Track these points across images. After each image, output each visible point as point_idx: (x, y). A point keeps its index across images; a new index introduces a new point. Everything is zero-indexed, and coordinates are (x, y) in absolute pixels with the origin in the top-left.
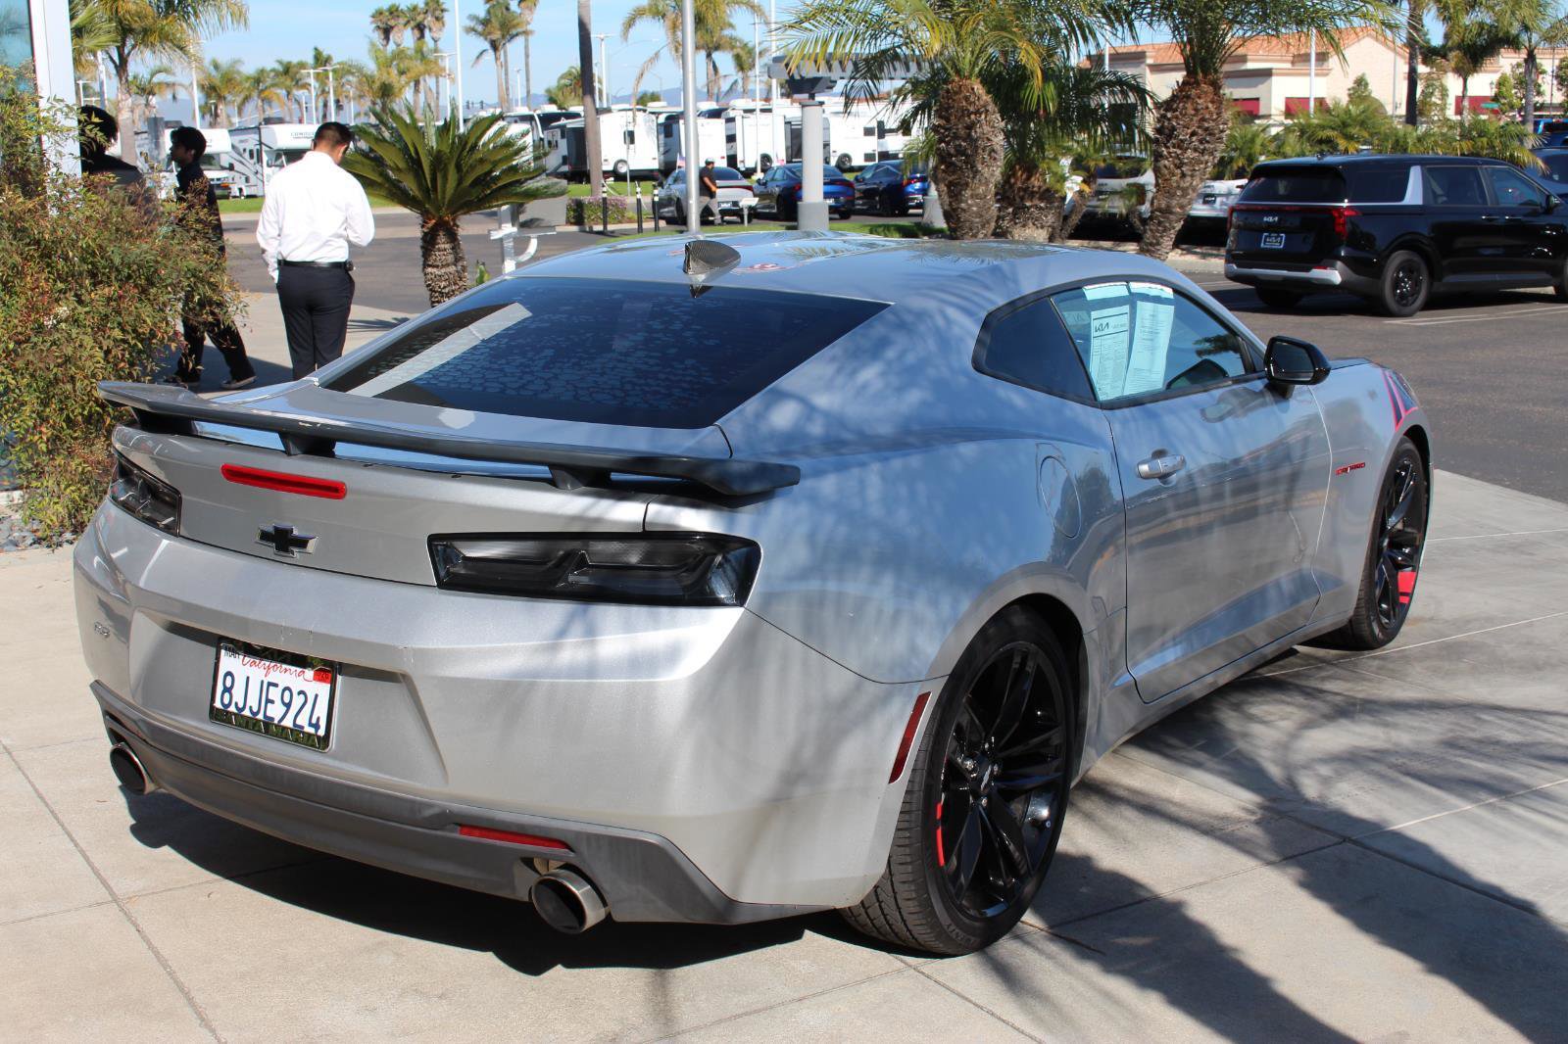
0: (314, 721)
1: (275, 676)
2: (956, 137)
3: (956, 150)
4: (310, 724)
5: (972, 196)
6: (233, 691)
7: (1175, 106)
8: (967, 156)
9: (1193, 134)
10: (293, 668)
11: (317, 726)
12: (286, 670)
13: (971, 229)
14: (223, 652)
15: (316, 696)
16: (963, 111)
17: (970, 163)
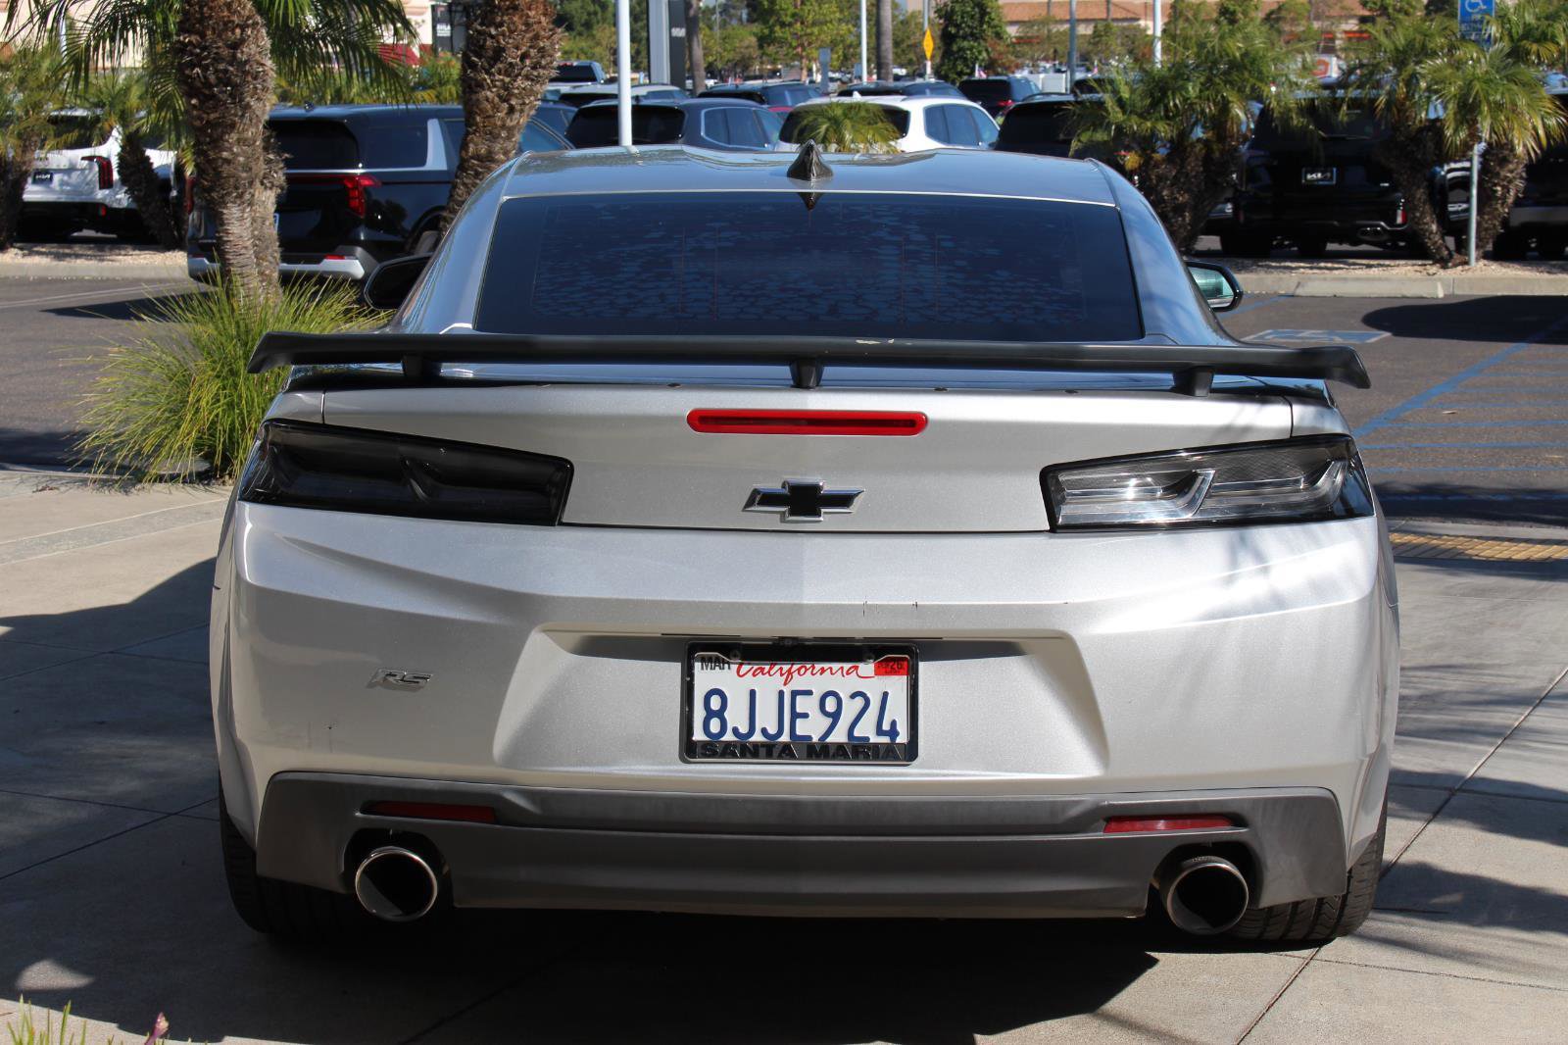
0: (886, 727)
1: (799, 682)
2: (218, 59)
3: (218, 78)
4: (880, 732)
5: (239, 141)
6: (726, 714)
7: (498, 19)
8: (235, 86)
9: (524, 57)
10: (836, 666)
11: (893, 732)
12: (823, 671)
13: (237, 188)
14: (697, 665)
15: (885, 695)
16: (225, 24)
17: (237, 95)
